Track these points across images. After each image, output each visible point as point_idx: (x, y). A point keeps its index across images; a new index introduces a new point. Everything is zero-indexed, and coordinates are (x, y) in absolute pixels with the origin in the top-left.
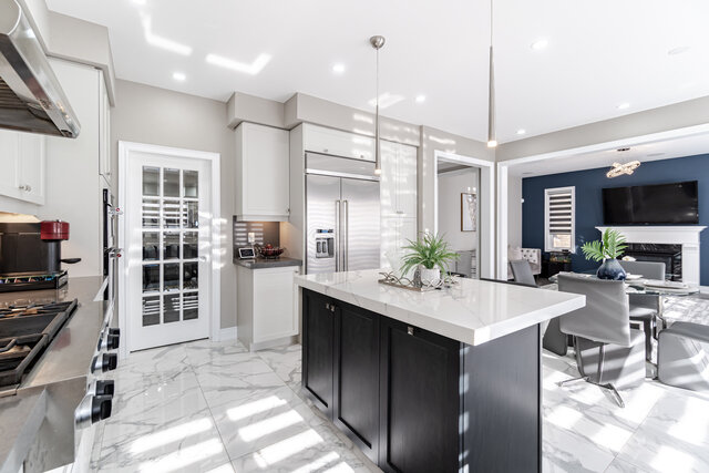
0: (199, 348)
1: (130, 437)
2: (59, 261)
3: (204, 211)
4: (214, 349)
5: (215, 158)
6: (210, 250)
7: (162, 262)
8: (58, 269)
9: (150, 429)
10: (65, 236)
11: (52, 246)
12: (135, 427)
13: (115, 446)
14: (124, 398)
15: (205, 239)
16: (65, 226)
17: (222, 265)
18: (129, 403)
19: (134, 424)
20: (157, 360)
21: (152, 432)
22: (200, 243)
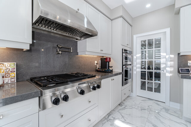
0: (158, 105)
1: (118, 119)
2: (109, 67)
3: (163, 53)
4: (164, 108)
5: (168, 30)
6: (165, 68)
7: (147, 70)
8: (109, 68)
9: (123, 120)
10: (110, 60)
11: (107, 63)
12: (121, 117)
13: (114, 118)
14: (126, 107)
15: (163, 64)
16: (110, 58)
17: (171, 75)
18: (126, 110)
19: (122, 116)
20: (142, 101)
21: (123, 122)
22: (161, 65)
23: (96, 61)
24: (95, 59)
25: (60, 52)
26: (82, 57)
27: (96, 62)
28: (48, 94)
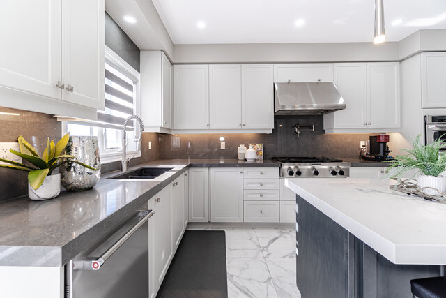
11: (381, 144)
16: (387, 137)
23: (364, 142)
24: (362, 138)
25: (299, 132)
26: (331, 136)
27: (362, 143)
28: (286, 166)
